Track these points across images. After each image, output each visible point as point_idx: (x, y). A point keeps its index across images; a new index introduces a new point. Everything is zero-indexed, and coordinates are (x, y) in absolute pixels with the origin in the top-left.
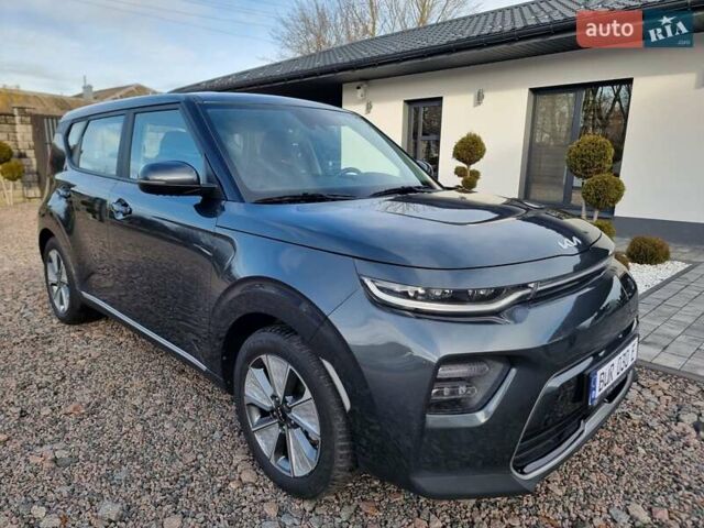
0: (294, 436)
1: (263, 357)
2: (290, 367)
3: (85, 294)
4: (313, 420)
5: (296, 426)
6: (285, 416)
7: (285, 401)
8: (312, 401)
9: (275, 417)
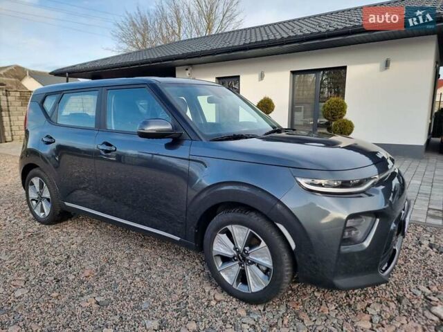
0: (250, 270)
1: (229, 227)
2: (250, 230)
3: (67, 204)
4: (266, 258)
5: (253, 263)
6: (244, 259)
7: (244, 250)
8: (267, 248)
9: (236, 260)
